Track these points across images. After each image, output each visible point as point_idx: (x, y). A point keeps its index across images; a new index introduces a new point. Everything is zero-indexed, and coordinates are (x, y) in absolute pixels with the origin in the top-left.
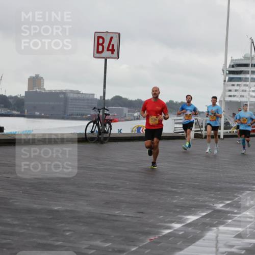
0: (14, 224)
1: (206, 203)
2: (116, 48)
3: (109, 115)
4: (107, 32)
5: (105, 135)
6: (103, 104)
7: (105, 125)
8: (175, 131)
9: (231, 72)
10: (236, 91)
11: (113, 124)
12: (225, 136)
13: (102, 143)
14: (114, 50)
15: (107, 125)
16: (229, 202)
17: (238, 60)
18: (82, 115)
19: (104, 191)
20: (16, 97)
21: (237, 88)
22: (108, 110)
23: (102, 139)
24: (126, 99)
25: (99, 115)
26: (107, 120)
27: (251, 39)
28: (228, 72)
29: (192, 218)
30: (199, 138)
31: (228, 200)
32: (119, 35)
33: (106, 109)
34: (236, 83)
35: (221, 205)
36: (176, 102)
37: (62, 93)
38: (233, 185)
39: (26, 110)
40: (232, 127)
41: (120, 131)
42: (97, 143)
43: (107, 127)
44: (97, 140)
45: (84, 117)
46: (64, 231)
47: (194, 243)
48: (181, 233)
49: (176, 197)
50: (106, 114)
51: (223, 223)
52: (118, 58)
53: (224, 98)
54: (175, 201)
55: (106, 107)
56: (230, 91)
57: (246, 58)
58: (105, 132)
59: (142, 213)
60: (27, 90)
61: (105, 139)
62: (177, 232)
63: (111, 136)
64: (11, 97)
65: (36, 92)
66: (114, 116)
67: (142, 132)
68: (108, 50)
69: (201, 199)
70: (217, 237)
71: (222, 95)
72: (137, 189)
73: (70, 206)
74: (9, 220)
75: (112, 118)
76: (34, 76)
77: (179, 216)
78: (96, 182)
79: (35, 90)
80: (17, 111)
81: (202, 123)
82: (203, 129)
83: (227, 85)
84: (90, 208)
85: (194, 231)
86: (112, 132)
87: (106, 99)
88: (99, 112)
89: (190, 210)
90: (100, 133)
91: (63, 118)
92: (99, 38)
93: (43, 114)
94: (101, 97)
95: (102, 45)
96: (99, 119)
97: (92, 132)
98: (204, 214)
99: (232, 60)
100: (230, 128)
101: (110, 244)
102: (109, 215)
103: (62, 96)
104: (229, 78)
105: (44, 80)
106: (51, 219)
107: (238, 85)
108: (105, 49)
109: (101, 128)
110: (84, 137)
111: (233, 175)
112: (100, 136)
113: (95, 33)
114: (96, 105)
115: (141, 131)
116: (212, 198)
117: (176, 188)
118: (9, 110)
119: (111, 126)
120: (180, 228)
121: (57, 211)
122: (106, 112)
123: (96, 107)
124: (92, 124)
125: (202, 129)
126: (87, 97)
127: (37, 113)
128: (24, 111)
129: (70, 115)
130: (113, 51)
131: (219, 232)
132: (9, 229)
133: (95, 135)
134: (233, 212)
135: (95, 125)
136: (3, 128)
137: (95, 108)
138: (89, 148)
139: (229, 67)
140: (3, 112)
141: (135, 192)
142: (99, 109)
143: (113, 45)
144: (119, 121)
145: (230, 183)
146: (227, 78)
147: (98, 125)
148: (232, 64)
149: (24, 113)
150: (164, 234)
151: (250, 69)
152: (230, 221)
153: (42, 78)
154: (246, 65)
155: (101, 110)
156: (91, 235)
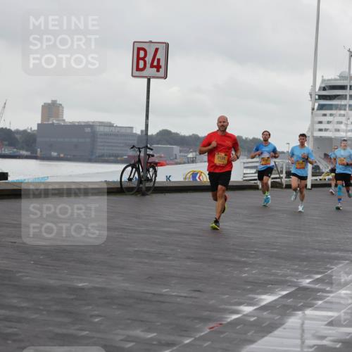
0: (22, 307)
1: (288, 278)
2: (162, 63)
3: (153, 156)
4: (151, 42)
5: (148, 184)
6: (145, 141)
7: (148, 171)
8: (245, 179)
9: (321, 97)
10: (329, 122)
11: (159, 169)
12: (313, 186)
13: (144, 194)
14: (160, 67)
15: (151, 170)
16: (319, 276)
17: (332, 80)
18: (116, 156)
19: (146, 261)
20: (25, 131)
21: (330, 119)
22: (152, 149)
23: (144, 189)
24: (177, 134)
25: (139, 156)
26: (150, 163)
27: (349, 51)
28: (317, 97)
29: (267, 299)
30: (277, 187)
31: (318, 273)
32: (167, 45)
33: (149, 149)
34: (328, 112)
35: (308, 281)
36: (246, 139)
37: (88, 125)
38: (325, 253)
39: (39, 150)
40: (323, 173)
41: (168, 178)
42: (136, 195)
43: (151, 173)
44: (137, 191)
45: (119, 158)
46: (92, 316)
47: (271, 332)
48: (252, 319)
49: (246, 269)
50: (149, 155)
51: (310, 306)
52: (165, 77)
53: (312, 133)
54: (244, 275)
55: (149, 146)
56: (320, 122)
57: (342, 77)
58: (148, 180)
59: (199, 291)
60: (40, 122)
61: (148, 189)
62: (247, 318)
63: (156, 185)
64: (18, 132)
65: (53, 124)
66: (161, 157)
67: (198, 180)
68: (152, 66)
69: (280, 272)
70: (303, 324)
71: (309, 129)
72: (192, 258)
73: (99, 281)
74: (15, 301)
75: (157, 161)
76: (50, 102)
77: (250, 296)
78: (136, 249)
79: (50, 122)
80: (27, 151)
81: (282, 168)
82: (284, 175)
83: (317, 115)
84: (127, 285)
85: (271, 316)
86: (158, 179)
87: (149, 133)
88: (140, 152)
89: (266, 287)
90: (140, 181)
91: (90, 160)
92: (139, 49)
93: (62, 155)
94: (142, 131)
95: (143, 59)
96: (139, 161)
97: (130, 179)
98: (284, 293)
99: (323, 81)
100: (321, 174)
101: (155, 334)
102: (154, 294)
103: (88, 130)
104: (319, 105)
105: (63, 108)
106: (72, 299)
107: (331, 115)
108: (148, 65)
109: (142, 174)
110: (119, 186)
111: (326, 239)
112: (141, 186)
113: (134, 42)
114: (135, 143)
115: (197, 178)
116: (296, 270)
117: (246, 257)
118: (15, 150)
119: (155, 172)
120: (251, 312)
121: (82, 289)
122: (149, 152)
123: (136, 145)
124: (130, 168)
125: (281, 176)
126: (123, 131)
127: (54, 154)
128: (37, 152)
129: (99, 156)
130: (158, 67)
131: (305, 318)
132: (15, 313)
133: (134, 183)
134: (325, 289)
135: (134, 169)
136: (7, 173)
137: (133, 147)
138: (126, 202)
139: (319, 90)
140: (7, 152)
141: (189, 263)
142: (139, 148)
143: (159, 60)
144: (168, 164)
145: (320, 250)
146: (316, 105)
147: (138, 170)
148: (323, 85)
149: (36, 153)
150: (229, 320)
151: (348, 92)
152: (320, 302)
153: (61, 105)
154: (343, 87)
155: (143, 150)
156: (129, 321)
